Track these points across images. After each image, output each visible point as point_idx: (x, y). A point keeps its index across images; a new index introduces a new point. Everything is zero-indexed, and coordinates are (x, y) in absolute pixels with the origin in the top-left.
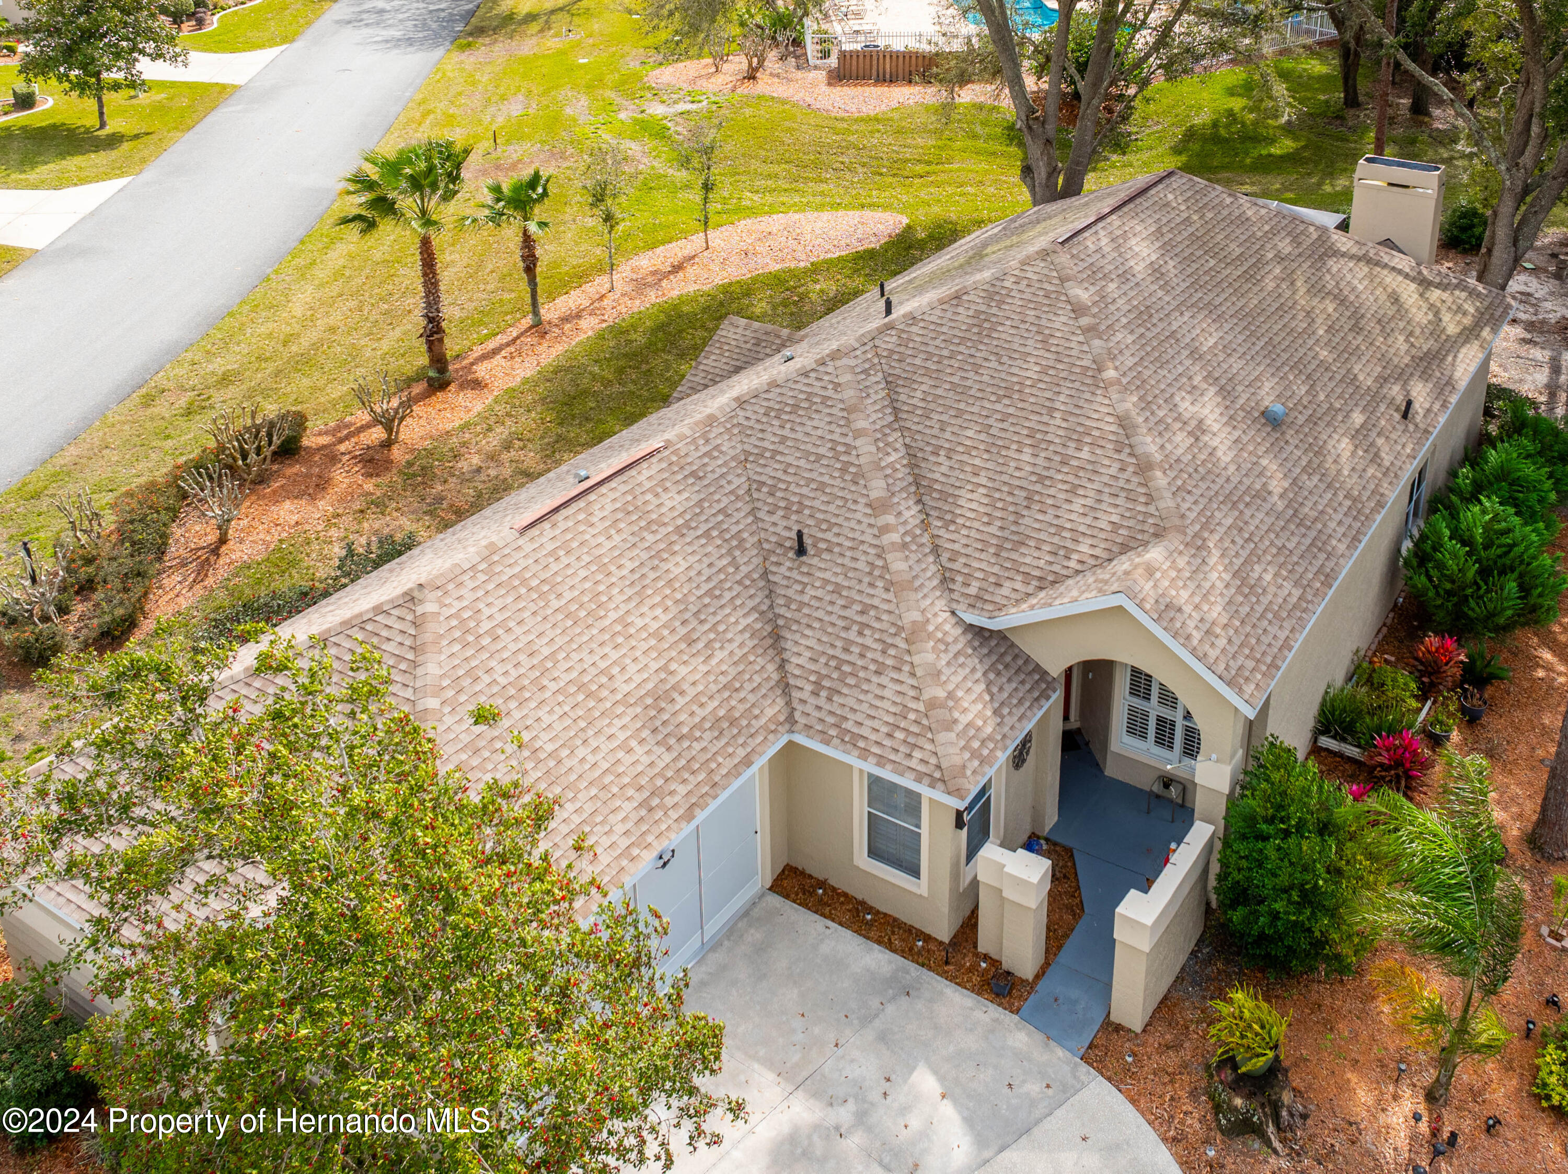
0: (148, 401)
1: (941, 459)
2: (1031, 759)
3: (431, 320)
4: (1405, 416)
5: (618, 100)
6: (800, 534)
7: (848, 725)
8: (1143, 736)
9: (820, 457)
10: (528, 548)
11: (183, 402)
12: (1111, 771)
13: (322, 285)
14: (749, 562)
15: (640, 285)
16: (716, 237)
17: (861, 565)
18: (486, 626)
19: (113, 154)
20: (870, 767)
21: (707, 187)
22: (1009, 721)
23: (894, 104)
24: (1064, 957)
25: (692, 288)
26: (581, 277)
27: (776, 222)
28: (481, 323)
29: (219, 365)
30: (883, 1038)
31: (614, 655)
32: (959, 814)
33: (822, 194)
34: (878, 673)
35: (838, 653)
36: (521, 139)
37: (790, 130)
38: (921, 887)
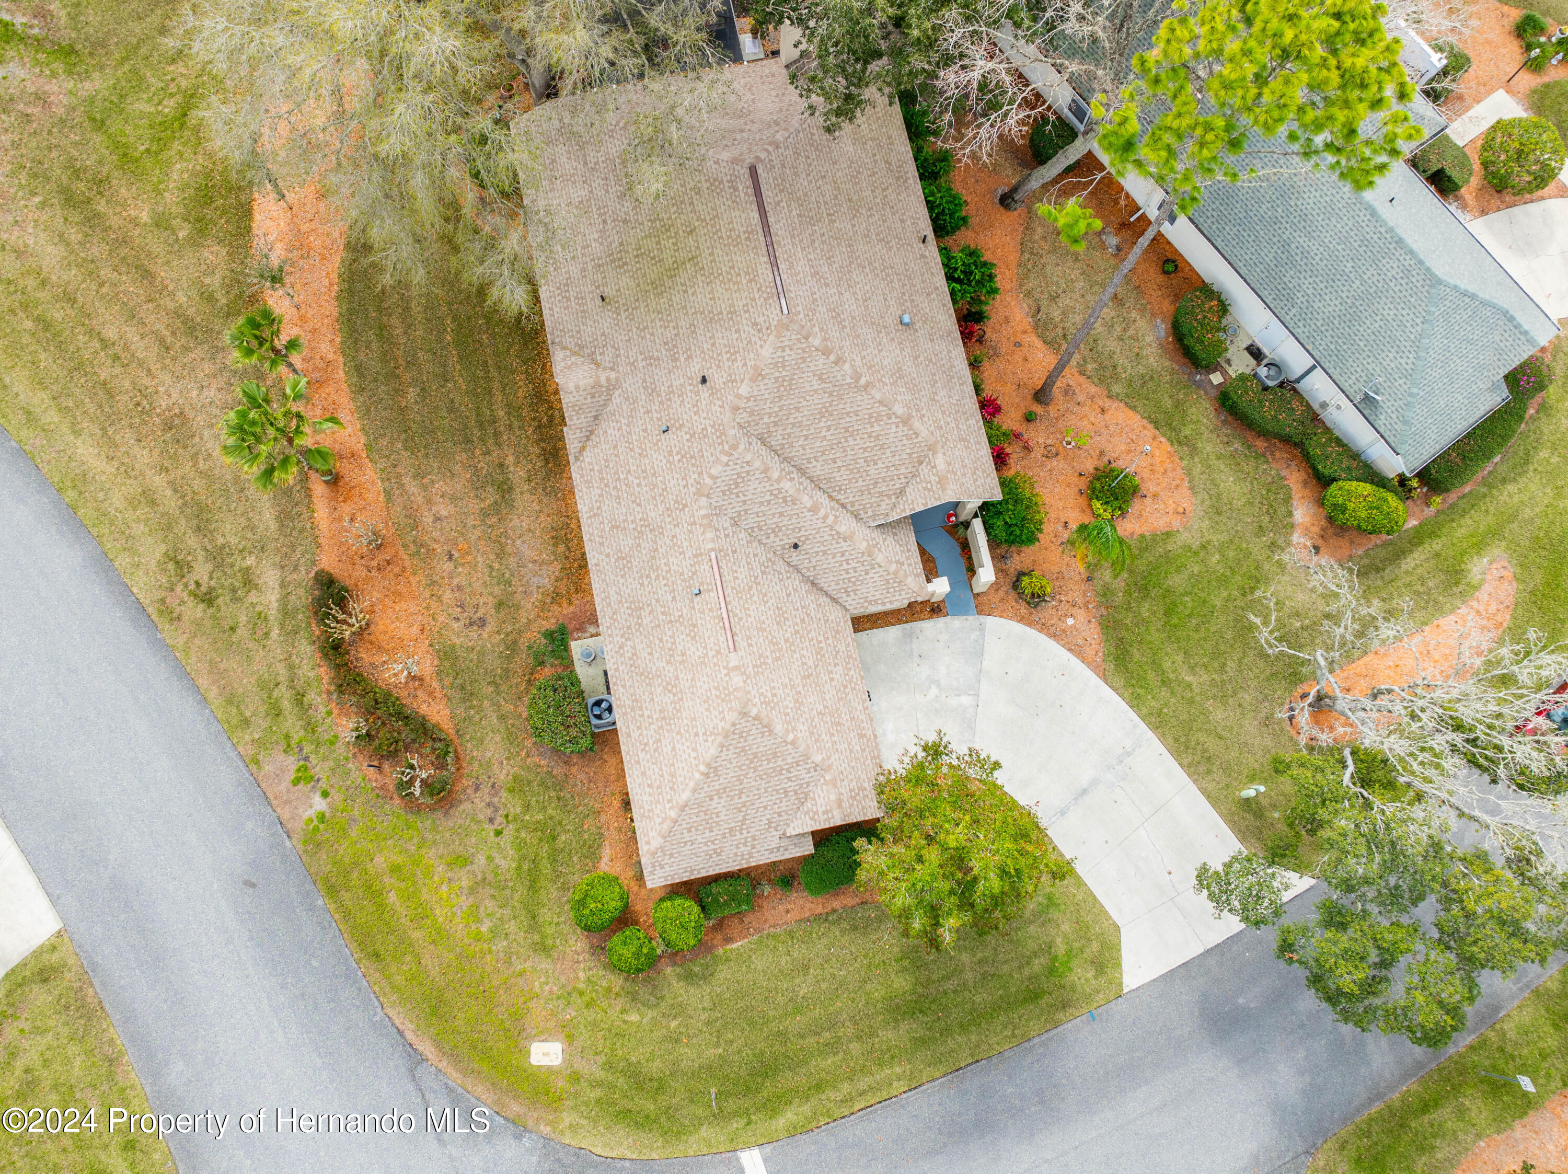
1: (815, 463)
7: (870, 598)
10: (743, 653)
14: (780, 566)
18: (769, 695)
34: (867, 574)
35: (845, 576)
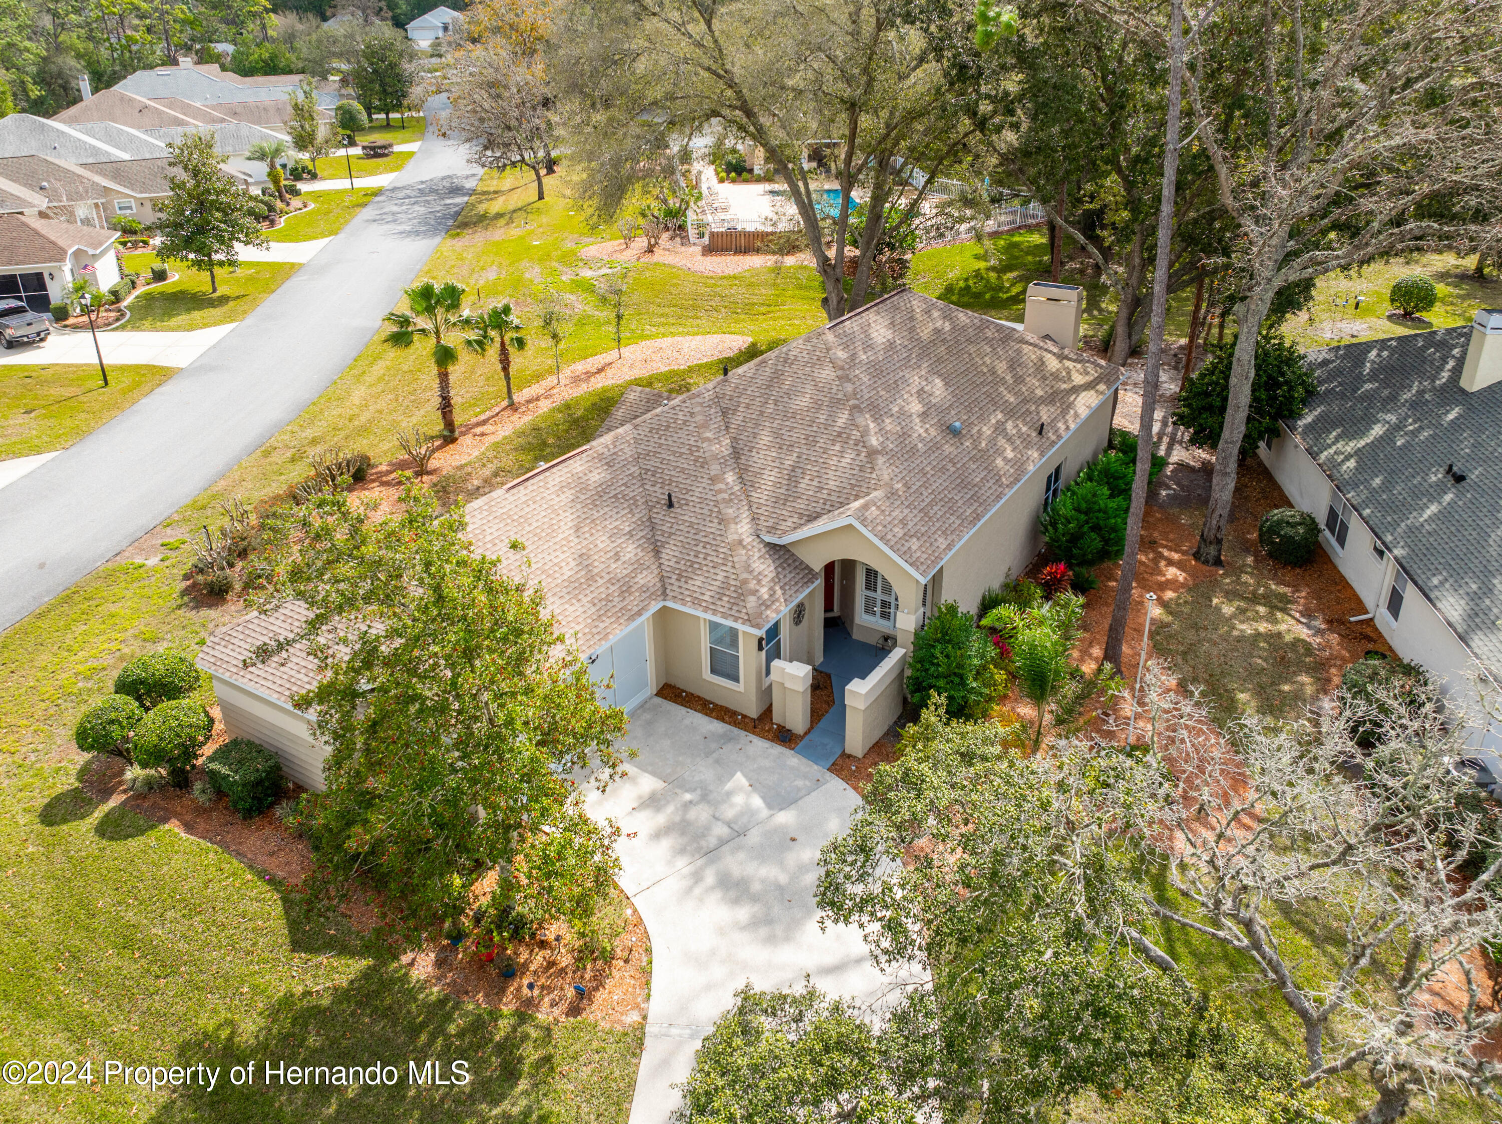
0: (267, 454)
1: (753, 454)
2: (805, 621)
3: (444, 398)
4: (1040, 433)
5: (561, 268)
6: (670, 496)
7: (696, 595)
8: (874, 613)
9: (682, 454)
10: (511, 499)
11: (289, 454)
12: (856, 635)
13: (370, 386)
14: (640, 512)
15: (576, 380)
16: (626, 352)
17: (705, 511)
19: (225, 309)
20: (709, 616)
21: (619, 317)
22: (789, 593)
23: (747, 267)
24: (822, 724)
25: (610, 382)
26: (538, 377)
27: (666, 342)
28: (475, 405)
29: (309, 433)
30: (717, 761)
31: (562, 556)
32: (760, 640)
33: (698, 326)
34: (714, 567)
35: (691, 558)
36: (496, 294)
37: (676, 285)
38: (740, 687)
